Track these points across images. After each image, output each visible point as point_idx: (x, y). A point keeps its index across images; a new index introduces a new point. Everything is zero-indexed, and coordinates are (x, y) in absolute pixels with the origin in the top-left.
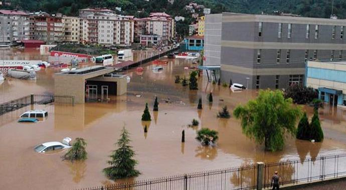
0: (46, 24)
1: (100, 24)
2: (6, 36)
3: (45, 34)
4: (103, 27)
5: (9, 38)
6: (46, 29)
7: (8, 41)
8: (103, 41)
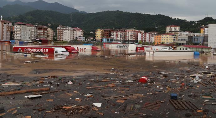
0: (42, 31)
1: (65, 32)
2: (28, 37)
3: (42, 36)
4: (66, 33)
5: (29, 38)
6: (42, 34)
7: (29, 39)
8: (66, 39)
